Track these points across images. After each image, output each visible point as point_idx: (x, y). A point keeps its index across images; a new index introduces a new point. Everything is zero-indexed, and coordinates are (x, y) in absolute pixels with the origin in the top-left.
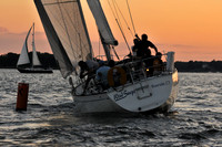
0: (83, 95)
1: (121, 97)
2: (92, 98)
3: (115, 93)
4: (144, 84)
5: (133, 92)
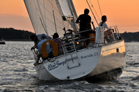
1: (54, 67)
4: (74, 55)
5: (64, 63)
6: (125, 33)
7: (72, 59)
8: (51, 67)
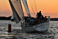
0: (25, 27)
1: (37, 28)
2: (28, 28)
3: (35, 26)
4: (42, 24)
5: (40, 26)
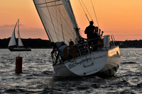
1: (73, 66)
3: (69, 63)
4: (88, 57)
5: (81, 63)
6: (127, 41)
7: (87, 60)
8: (71, 66)
